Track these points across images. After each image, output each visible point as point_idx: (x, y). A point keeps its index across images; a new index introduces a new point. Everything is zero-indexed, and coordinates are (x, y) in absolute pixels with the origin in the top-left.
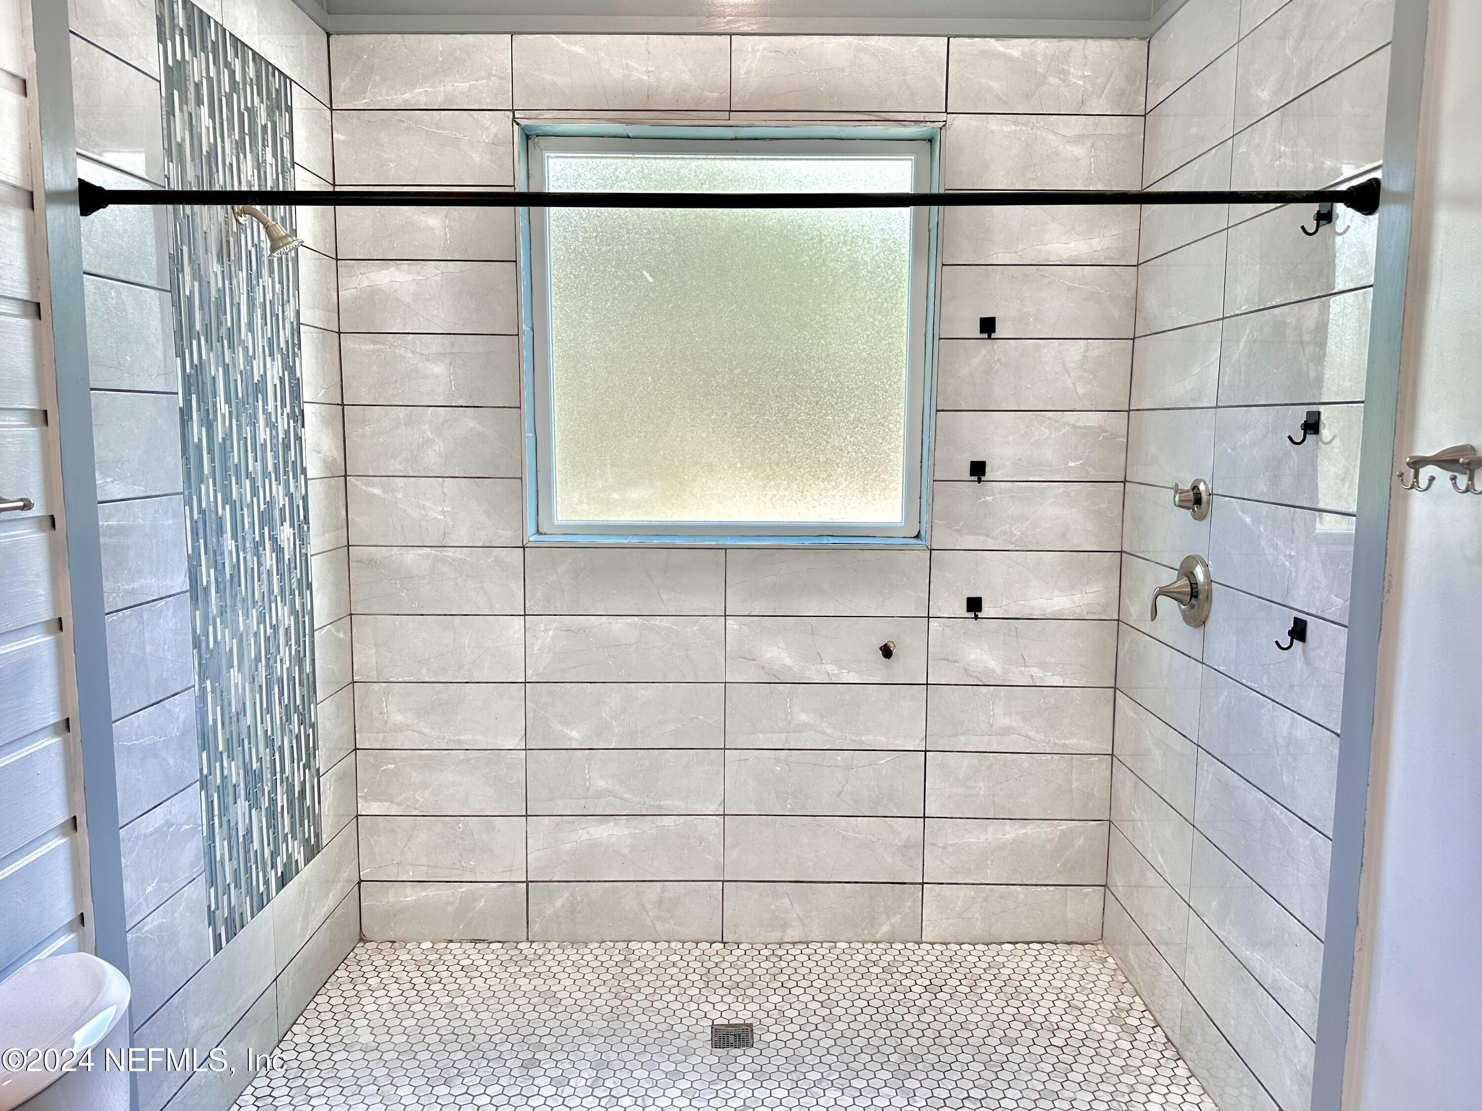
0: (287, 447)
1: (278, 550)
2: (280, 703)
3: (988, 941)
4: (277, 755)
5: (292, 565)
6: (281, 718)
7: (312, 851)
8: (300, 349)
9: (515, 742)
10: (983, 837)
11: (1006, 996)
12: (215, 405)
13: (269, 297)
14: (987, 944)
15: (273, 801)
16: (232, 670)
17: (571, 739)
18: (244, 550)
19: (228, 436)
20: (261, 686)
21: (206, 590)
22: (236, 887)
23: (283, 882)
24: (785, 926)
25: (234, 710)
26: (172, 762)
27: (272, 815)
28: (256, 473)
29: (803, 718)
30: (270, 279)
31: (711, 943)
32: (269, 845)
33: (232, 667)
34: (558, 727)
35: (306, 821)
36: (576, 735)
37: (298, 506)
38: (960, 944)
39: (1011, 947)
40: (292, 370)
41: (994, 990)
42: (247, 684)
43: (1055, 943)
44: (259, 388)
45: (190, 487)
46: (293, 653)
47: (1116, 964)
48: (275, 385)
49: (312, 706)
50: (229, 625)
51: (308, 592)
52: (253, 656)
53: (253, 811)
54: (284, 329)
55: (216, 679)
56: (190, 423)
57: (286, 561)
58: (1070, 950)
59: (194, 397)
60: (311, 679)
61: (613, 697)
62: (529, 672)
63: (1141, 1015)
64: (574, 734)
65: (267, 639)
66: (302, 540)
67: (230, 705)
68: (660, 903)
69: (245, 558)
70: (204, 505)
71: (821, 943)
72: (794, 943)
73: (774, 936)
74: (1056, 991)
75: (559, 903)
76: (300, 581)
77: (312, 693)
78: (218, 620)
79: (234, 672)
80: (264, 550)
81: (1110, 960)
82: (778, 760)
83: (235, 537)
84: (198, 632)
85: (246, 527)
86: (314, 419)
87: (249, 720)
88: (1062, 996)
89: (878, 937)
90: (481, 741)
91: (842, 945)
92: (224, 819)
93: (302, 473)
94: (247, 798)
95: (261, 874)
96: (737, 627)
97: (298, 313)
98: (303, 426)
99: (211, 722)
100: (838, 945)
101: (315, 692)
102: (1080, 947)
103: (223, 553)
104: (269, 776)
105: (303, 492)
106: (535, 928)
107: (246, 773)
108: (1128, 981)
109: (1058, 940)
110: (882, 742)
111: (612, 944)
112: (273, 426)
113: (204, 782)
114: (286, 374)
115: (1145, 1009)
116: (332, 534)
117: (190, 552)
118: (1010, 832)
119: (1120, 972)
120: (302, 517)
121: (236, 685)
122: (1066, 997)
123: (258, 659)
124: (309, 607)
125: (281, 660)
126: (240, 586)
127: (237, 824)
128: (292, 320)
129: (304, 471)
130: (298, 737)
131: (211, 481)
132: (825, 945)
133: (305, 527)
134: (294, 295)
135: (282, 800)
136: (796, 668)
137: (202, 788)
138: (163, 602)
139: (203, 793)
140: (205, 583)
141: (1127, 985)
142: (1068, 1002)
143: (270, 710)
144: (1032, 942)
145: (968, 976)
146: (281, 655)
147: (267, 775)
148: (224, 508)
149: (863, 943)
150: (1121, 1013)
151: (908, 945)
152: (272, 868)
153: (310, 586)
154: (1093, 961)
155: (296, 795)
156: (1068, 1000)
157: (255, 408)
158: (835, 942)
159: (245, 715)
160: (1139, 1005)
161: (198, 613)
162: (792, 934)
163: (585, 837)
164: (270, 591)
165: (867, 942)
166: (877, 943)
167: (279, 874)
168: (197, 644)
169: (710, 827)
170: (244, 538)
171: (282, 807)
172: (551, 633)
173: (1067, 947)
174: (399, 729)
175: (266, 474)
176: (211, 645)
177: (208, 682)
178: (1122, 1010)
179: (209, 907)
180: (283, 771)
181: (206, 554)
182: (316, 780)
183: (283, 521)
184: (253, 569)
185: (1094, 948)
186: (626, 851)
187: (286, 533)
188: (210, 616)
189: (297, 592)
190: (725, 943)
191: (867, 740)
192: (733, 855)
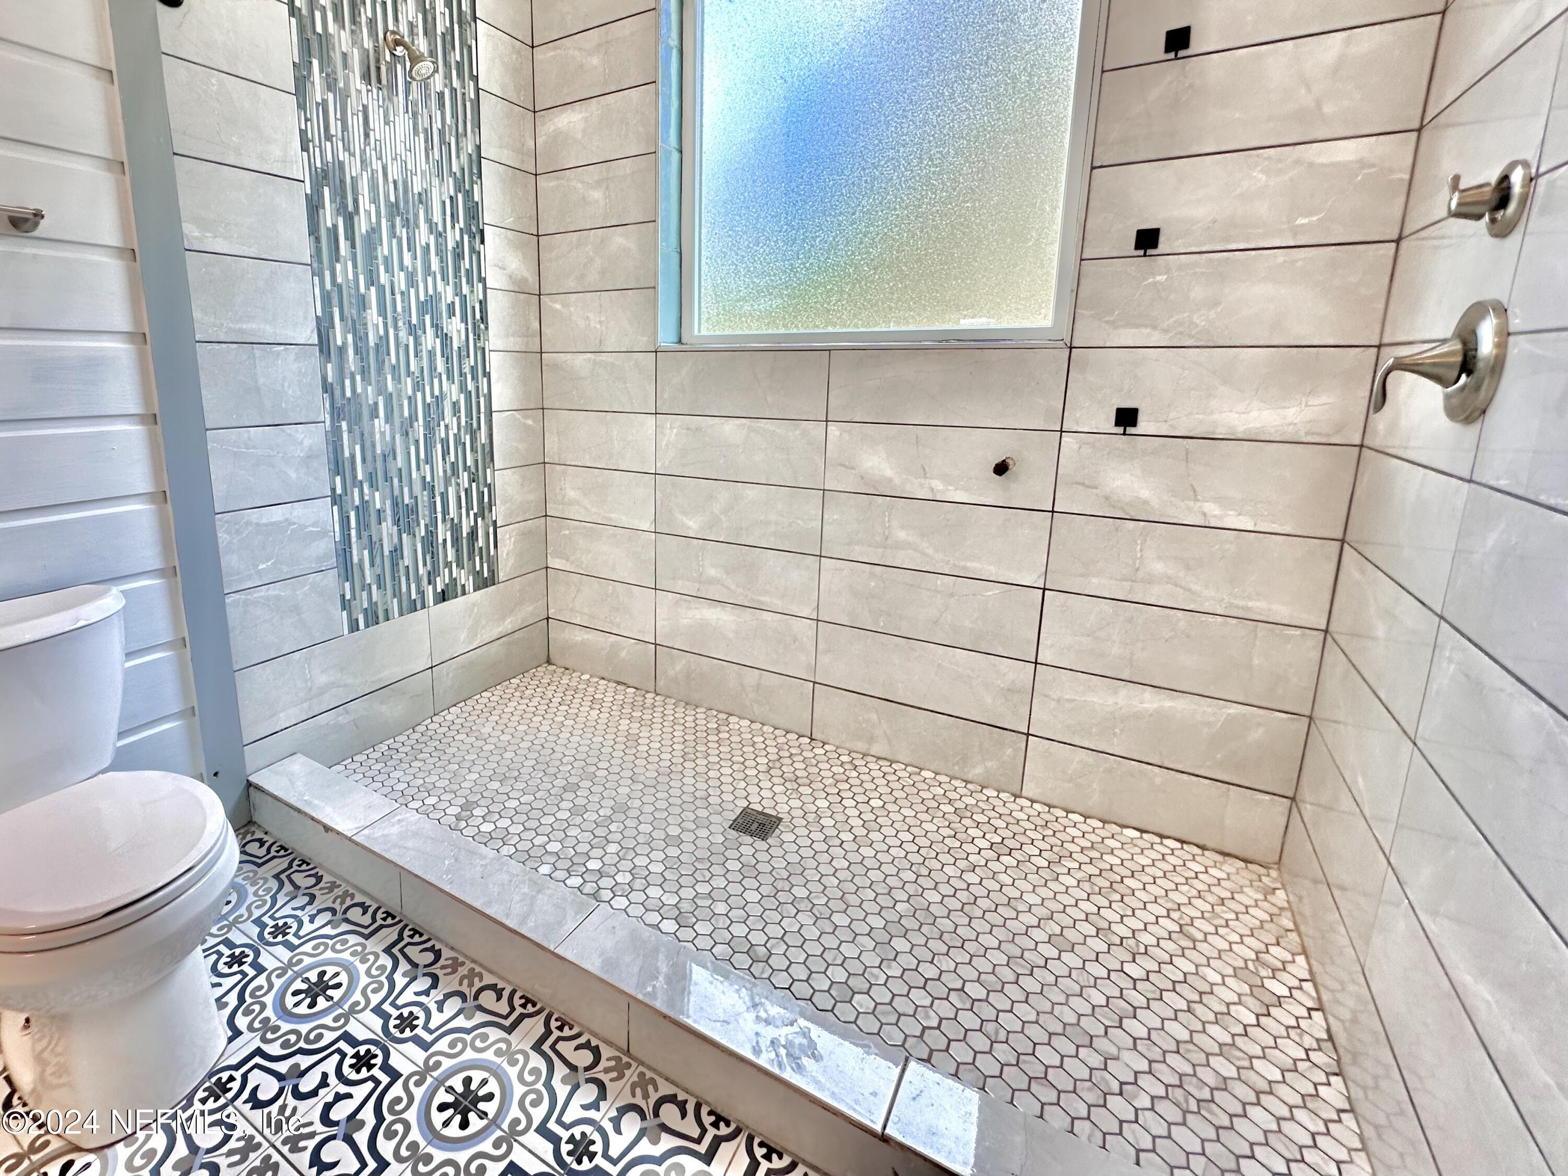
0: (458, 256)
1: (445, 339)
2: (444, 459)
3: (1107, 818)
4: (438, 499)
5: (464, 353)
6: (445, 471)
7: (484, 582)
8: (480, 177)
9: (647, 525)
10: (1110, 701)
11: (1092, 888)
12: (356, 201)
13: (437, 125)
14: (1104, 822)
15: (431, 534)
16: (376, 421)
17: (689, 528)
18: (396, 328)
19: (374, 230)
20: (417, 441)
21: (342, 350)
22: (379, 587)
23: (443, 597)
24: (871, 740)
25: (379, 451)
26: (293, 475)
27: (430, 542)
28: (415, 268)
29: (902, 535)
30: (439, 112)
31: (800, 736)
32: (425, 564)
33: (377, 417)
34: (679, 516)
35: (477, 559)
36: (692, 525)
37: (474, 308)
38: (1068, 812)
39: (1137, 834)
40: (469, 194)
41: (1079, 875)
42: (398, 437)
43: (1203, 848)
44: (423, 198)
45: (320, 261)
46: (463, 423)
47: (1288, 902)
48: (444, 203)
49: (488, 471)
50: (373, 383)
51: (485, 380)
52: (406, 414)
53: (404, 536)
54: (458, 157)
55: (356, 421)
56: (321, 212)
57: (455, 347)
58: (1222, 863)
59: (326, 190)
60: (487, 449)
61: (723, 493)
62: (659, 465)
63: (1296, 983)
64: (691, 523)
65: (427, 406)
66: (478, 337)
67: (373, 446)
68: (758, 687)
69: (397, 337)
70: (339, 280)
71: (907, 765)
72: (879, 758)
73: (861, 746)
74: (1169, 905)
75: (678, 668)
76: (473, 369)
77: (488, 460)
78: (358, 378)
79: (380, 424)
80: (425, 333)
81: (1281, 894)
82: (872, 575)
83: (382, 312)
84: (330, 380)
85: (399, 309)
86: (497, 240)
87: (400, 462)
88: (1176, 915)
89: (970, 777)
90: (625, 521)
91: (927, 774)
92: (365, 534)
93: (480, 281)
94: (397, 522)
95: (413, 586)
96: (837, 433)
97: (479, 148)
98: (482, 242)
99: (347, 454)
100: (923, 773)
101: (492, 460)
102: (1242, 864)
103: (366, 324)
104: (427, 513)
105: (481, 297)
106: (661, 683)
107: (395, 504)
108: (1297, 929)
109: (1209, 844)
110: (990, 571)
111: (715, 713)
112: (440, 235)
113: (336, 500)
114: (460, 196)
115: (1308, 977)
116: (518, 339)
117: (319, 314)
118: (1150, 701)
119: (1289, 914)
120: (478, 316)
121: (383, 434)
122: (1181, 918)
123: (413, 418)
124: (486, 391)
125: (446, 426)
126: (389, 354)
127: (381, 540)
128: (470, 152)
129: (483, 280)
130: (468, 492)
131: (350, 264)
132: (909, 769)
133: (482, 326)
134: (473, 131)
135: (443, 533)
136: (897, 481)
137: (334, 503)
138: (282, 347)
139: (335, 508)
140: (339, 343)
141: (1293, 936)
142: (1181, 926)
143: (429, 460)
144: (1169, 837)
145: (1055, 849)
146: (447, 421)
147: (423, 511)
148: (367, 288)
149: (952, 778)
150: (1260, 969)
151: (1002, 795)
152: (429, 583)
153: (487, 375)
154: (1251, 886)
155: (465, 535)
156: (1182, 922)
157: (416, 216)
158: (921, 769)
159: (395, 458)
160: (1300, 967)
161: (329, 366)
162: (876, 749)
163: (698, 616)
164: (432, 368)
165: (957, 778)
166: (967, 782)
167: (439, 590)
168: (327, 388)
169: (804, 629)
170: (395, 320)
171: (445, 541)
172: (675, 431)
173: (1219, 858)
174: (571, 503)
175: (428, 271)
176: (348, 394)
177: (344, 425)
178: (1265, 965)
179: (343, 596)
180: (445, 512)
181: (342, 319)
182: (491, 530)
183: (451, 314)
184: (407, 346)
185: (1262, 871)
186: (731, 636)
187: (455, 327)
188: (347, 371)
189: (469, 377)
190: (812, 739)
191: (976, 567)
192: (824, 659)
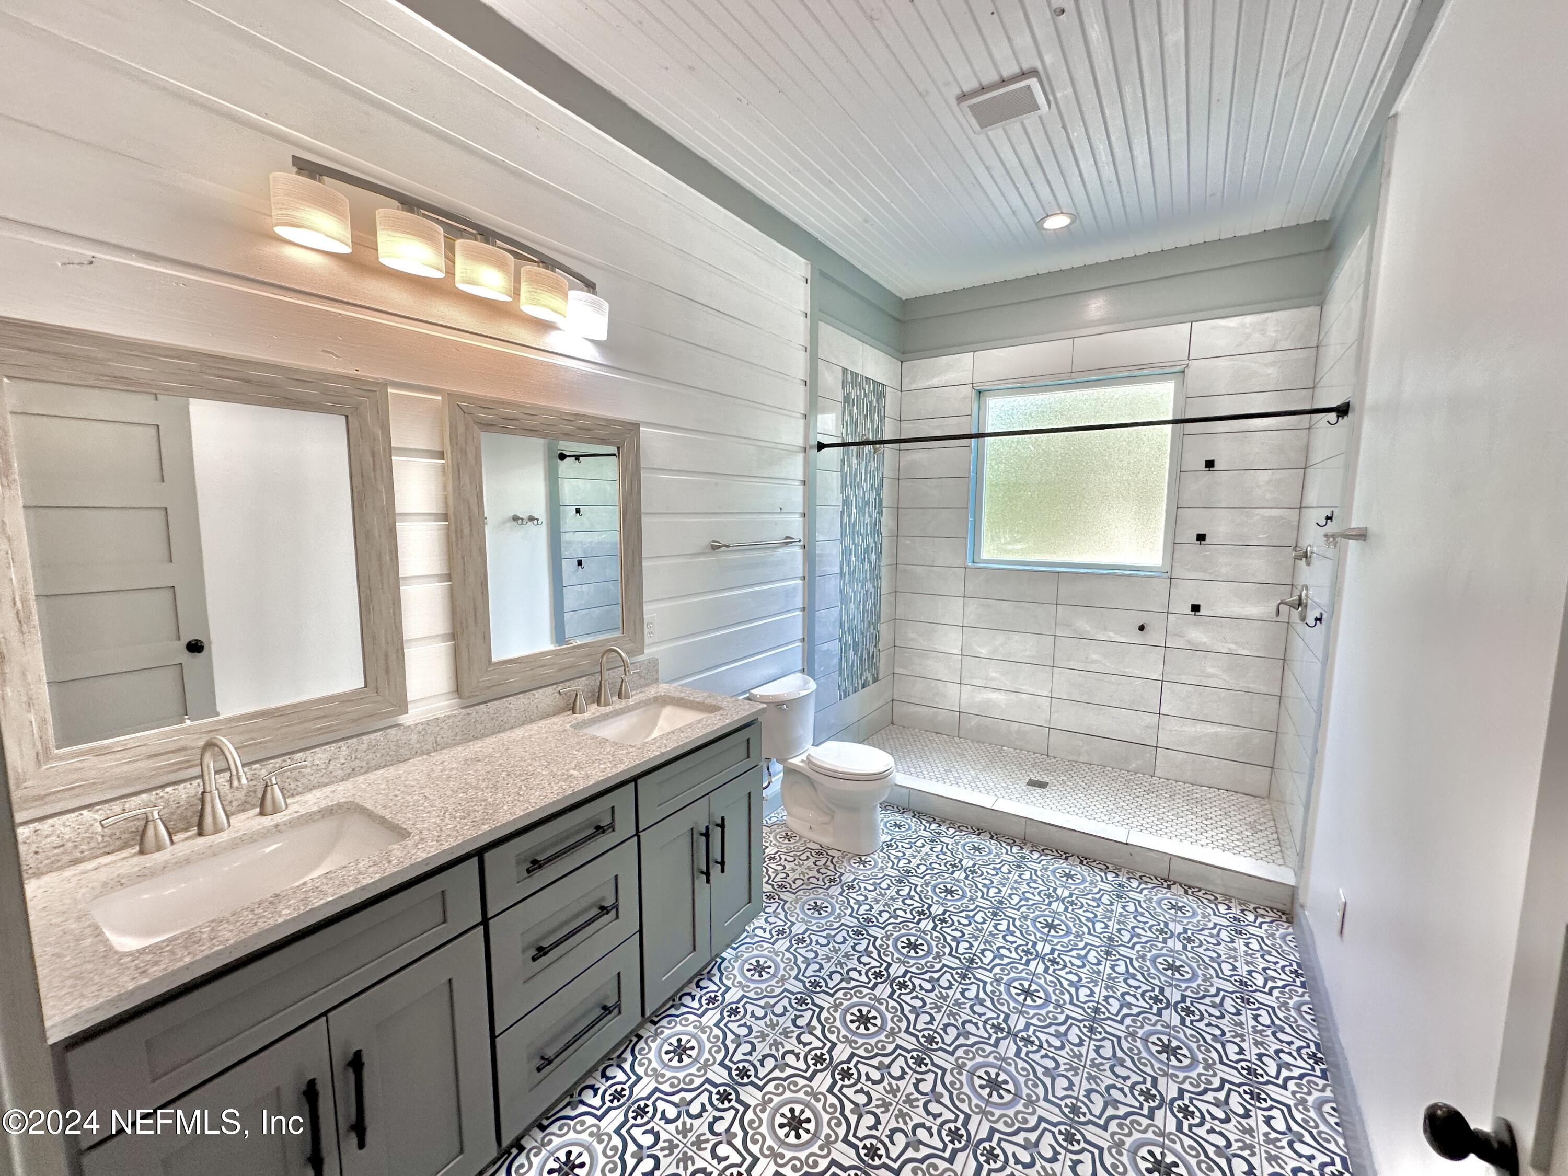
0: (875, 524)
5: (875, 569)
6: (867, 625)
7: (875, 680)
9: (957, 651)
10: (1194, 729)
12: (851, 510)
13: (872, 469)
14: (1191, 784)
15: (862, 655)
17: (981, 653)
18: (859, 562)
19: (855, 520)
20: (861, 612)
22: (848, 680)
23: (863, 687)
24: (1079, 754)
25: (851, 618)
27: (861, 659)
29: (1095, 657)
30: (873, 462)
31: (1042, 755)
32: (860, 670)
34: (976, 647)
35: (874, 668)
37: (878, 547)
38: (1175, 781)
39: (1208, 789)
40: (879, 495)
43: (1235, 792)
46: (873, 602)
47: (1270, 808)
48: (873, 502)
49: (879, 624)
50: (852, 587)
54: (877, 480)
55: (847, 605)
56: (843, 517)
57: (873, 567)
59: (845, 507)
60: (879, 614)
61: (1001, 636)
62: (965, 622)
65: (863, 595)
66: (879, 561)
68: (1018, 731)
69: (858, 565)
71: (1098, 765)
72: (1084, 763)
73: (1074, 758)
75: (972, 723)
76: (877, 576)
77: (879, 619)
78: (848, 585)
79: (852, 604)
80: (865, 562)
81: (1268, 806)
82: (1080, 675)
83: (855, 556)
84: (841, 587)
85: (860, 552)
86: (886, 514)
87: (856, 623)
90: (944, 649)
92: (846, 656)
93: (881, 535)
96: (1062, 610)
97: (883, 473)
98: (882, 515)
100: (1106, 768)
102: (1253, 797)
105: (881, 542)
106: (963, 732)
109: (1238, 791)
110: (1137, 673)
114: (877, 497)
116: (890, 559)
118: (1210, 729)
120: (879, 551)
121: (852, 610)
124: (880, 586)
125: (869, 604)
126: (855, 574)
128: (880, 476)
130: (873, 635)
131: (849, 536)
133: (880, 556)
134: (882, 467)
135: (865, 656)
136: (1092, 633)
139: (839, 644)
140: (845, 571)
143: (864, 621)
147: (860, 645)
148: (852, 546)
151: (1145, 775)
152: (860, 679)
153: (881, 578)
154: (1256, 803)
155: (871, 656)
157: (865, 510)
159: (854, 620)
161: (842, 581)
163: (986, 697)
164: (866, 578)
165: (1123, 769)
166: (1128, 770)
167: (863, 683)
169: (1044, 702)
170: (859, 558)
171: (866, 659)
172: (975, 606)
173: (1243, 795)
174: (913, 640)
175: (867, 535)
176: (845, 593)
179: (838, 684)
180: (866, 645)
182: (878, 653)
183: (872, 551)
185: (1261, 800)
187: (874, 556)
189: (876, 580)
190: (1048, 756)
191: (1129, 671)
192: (1054, 716)
